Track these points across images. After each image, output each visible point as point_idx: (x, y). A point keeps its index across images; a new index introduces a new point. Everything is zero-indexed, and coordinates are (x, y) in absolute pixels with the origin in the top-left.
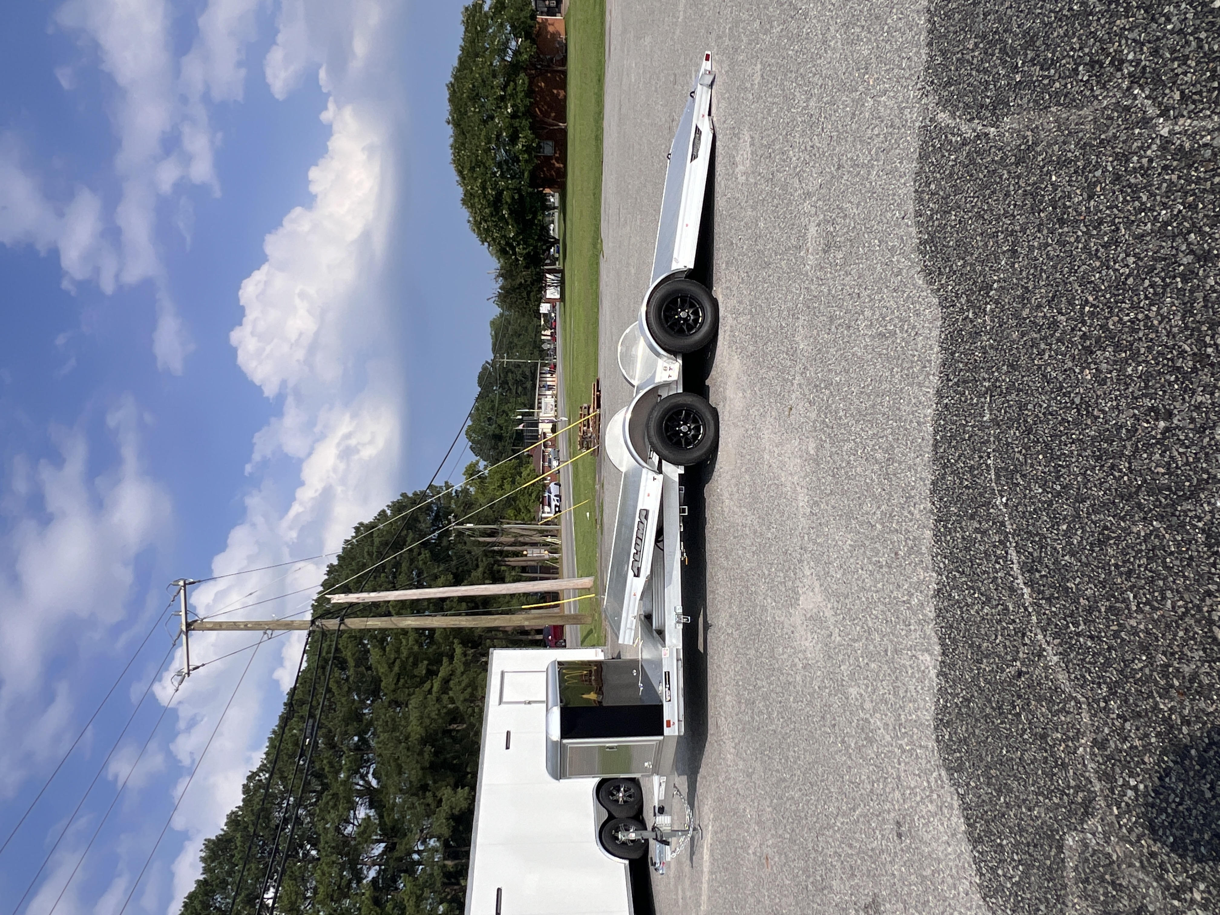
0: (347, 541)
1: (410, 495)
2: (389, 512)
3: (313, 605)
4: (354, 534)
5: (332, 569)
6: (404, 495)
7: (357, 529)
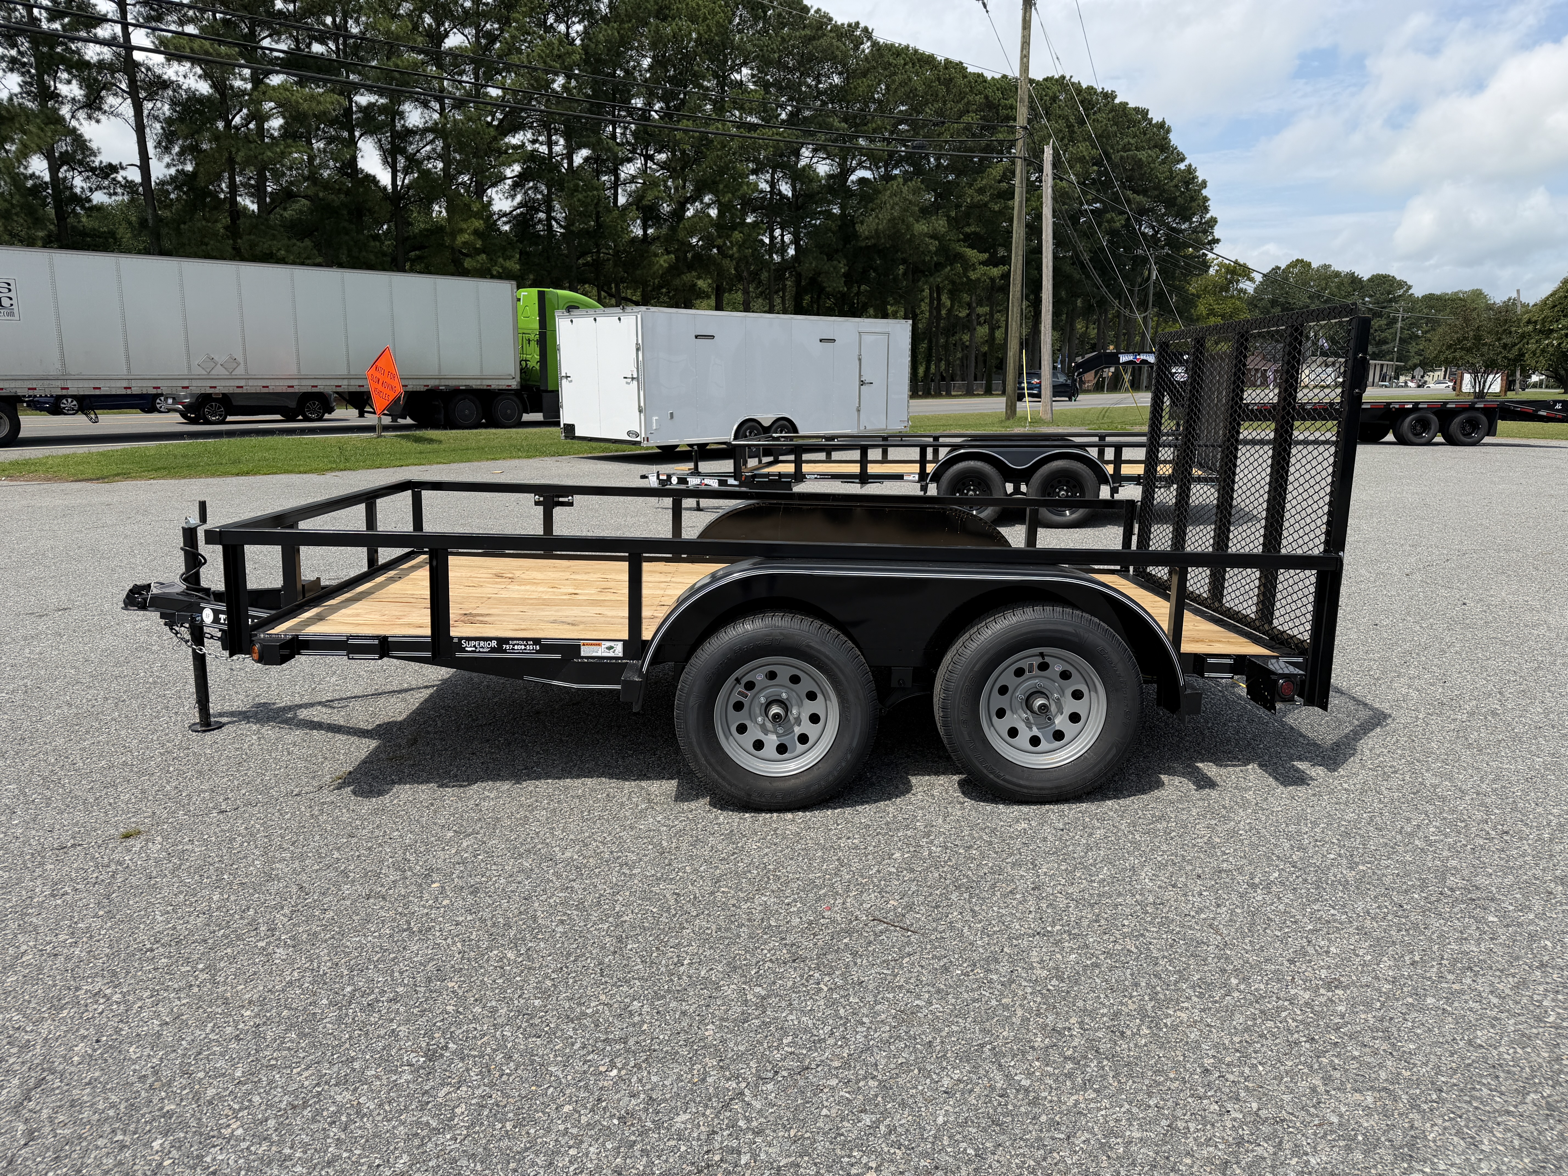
0: (1144, 113)
1: (1205, 192)
2: (1182, 166)
3: (1063, 77)
4: (1154, 122)
5: (1109, 96)
6: (1204, 184)
7: (1162, 125)
